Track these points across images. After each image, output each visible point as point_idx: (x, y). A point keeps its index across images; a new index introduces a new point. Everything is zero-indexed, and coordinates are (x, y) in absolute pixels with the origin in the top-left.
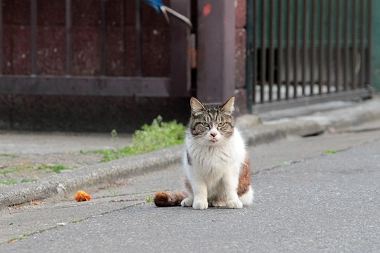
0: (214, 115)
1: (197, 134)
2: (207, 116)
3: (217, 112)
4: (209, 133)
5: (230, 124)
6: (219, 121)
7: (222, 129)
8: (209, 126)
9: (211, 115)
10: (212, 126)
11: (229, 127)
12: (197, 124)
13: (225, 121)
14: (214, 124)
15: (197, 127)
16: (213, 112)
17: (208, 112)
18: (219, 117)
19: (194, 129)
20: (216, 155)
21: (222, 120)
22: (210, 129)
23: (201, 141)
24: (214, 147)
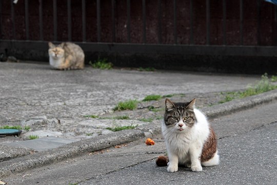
0: (181, 111)
1: (169, 125)
2: (176, 112)
3: (184, 109)
4: (177, 124)
5: (192, 118)
6: (185, 116)
7: (186, 121)
8: (177, 119)
9: (179, 111)
10: (180, 119)
11: (192, 120)
12: (169, 117)
13: (189, 116)
14: (181, 118)
15: (169, 120)
16: (181, 109)
17: (178, 109)
18: (185, 113)
19: (167, 121)
20: (180, 139)
21: (187, 115)
22: (178, 121)
23: (172, 129)
24: (180, 133)
